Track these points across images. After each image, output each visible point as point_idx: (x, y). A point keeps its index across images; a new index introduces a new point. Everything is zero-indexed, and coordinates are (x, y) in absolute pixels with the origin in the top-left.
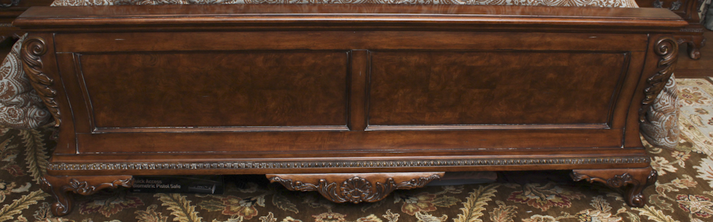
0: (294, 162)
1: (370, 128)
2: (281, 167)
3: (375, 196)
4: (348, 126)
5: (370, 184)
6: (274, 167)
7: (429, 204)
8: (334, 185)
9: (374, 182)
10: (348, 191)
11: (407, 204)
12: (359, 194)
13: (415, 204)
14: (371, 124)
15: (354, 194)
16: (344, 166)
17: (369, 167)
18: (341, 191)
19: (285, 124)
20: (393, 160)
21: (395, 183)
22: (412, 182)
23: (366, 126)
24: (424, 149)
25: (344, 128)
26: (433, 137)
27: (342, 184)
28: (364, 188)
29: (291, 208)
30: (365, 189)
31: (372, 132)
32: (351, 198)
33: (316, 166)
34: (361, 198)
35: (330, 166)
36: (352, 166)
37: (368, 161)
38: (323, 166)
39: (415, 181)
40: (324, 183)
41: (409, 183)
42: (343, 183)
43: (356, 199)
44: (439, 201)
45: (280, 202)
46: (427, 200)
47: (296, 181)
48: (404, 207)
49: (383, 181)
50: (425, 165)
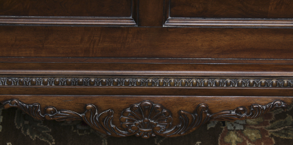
0: (44, 76)
1: (173, 22)
2: (21, 83)
3: (177, 129)
4: (135, 18)
5: (170, 112)
6: (9, 83)
7: (263, 132)
8: (109, 114)
9: (175, 110)
10: (133, 121)
11: (228, 132)
12: (150, 125)
13: (241, 132)
14: (175, 15)
15: (143, 125)
16: (127, 84)
17: (169, 87)
18: (120, 121)
19: (25, 13)
20: (208, 77)
21: (210, 112)
22: (238, 111)
23: (166, 19)
24: (262, 60)
25: (128, 22)
26: (279, 38)
27: (123, 112)
28: (159, 118)
29: (44, 136)
30: (160, 121)
31: (176, 29)
32: (137, 131)
33: (80, 84)
34: (153, 132)
35: (104, 84)
36: (140, 84)
37: (166, 77)
38: (92, 84)
39: (244, 111)
40: (93, 111)
41: (233, 113)
42: (125, 110)
43: (146, 133)
44: (279, 126)
45: (27, 122)
46: (259, 124)
47: (47, 107)
48: (223, 138)
49: (190, 108)
50: (262, 86)
